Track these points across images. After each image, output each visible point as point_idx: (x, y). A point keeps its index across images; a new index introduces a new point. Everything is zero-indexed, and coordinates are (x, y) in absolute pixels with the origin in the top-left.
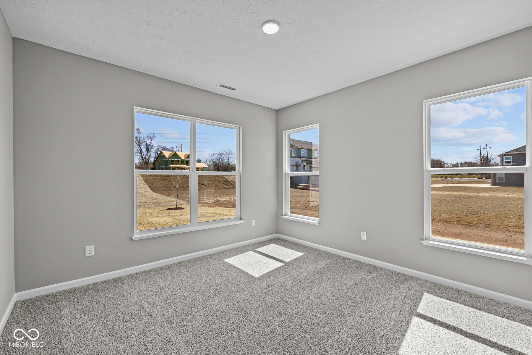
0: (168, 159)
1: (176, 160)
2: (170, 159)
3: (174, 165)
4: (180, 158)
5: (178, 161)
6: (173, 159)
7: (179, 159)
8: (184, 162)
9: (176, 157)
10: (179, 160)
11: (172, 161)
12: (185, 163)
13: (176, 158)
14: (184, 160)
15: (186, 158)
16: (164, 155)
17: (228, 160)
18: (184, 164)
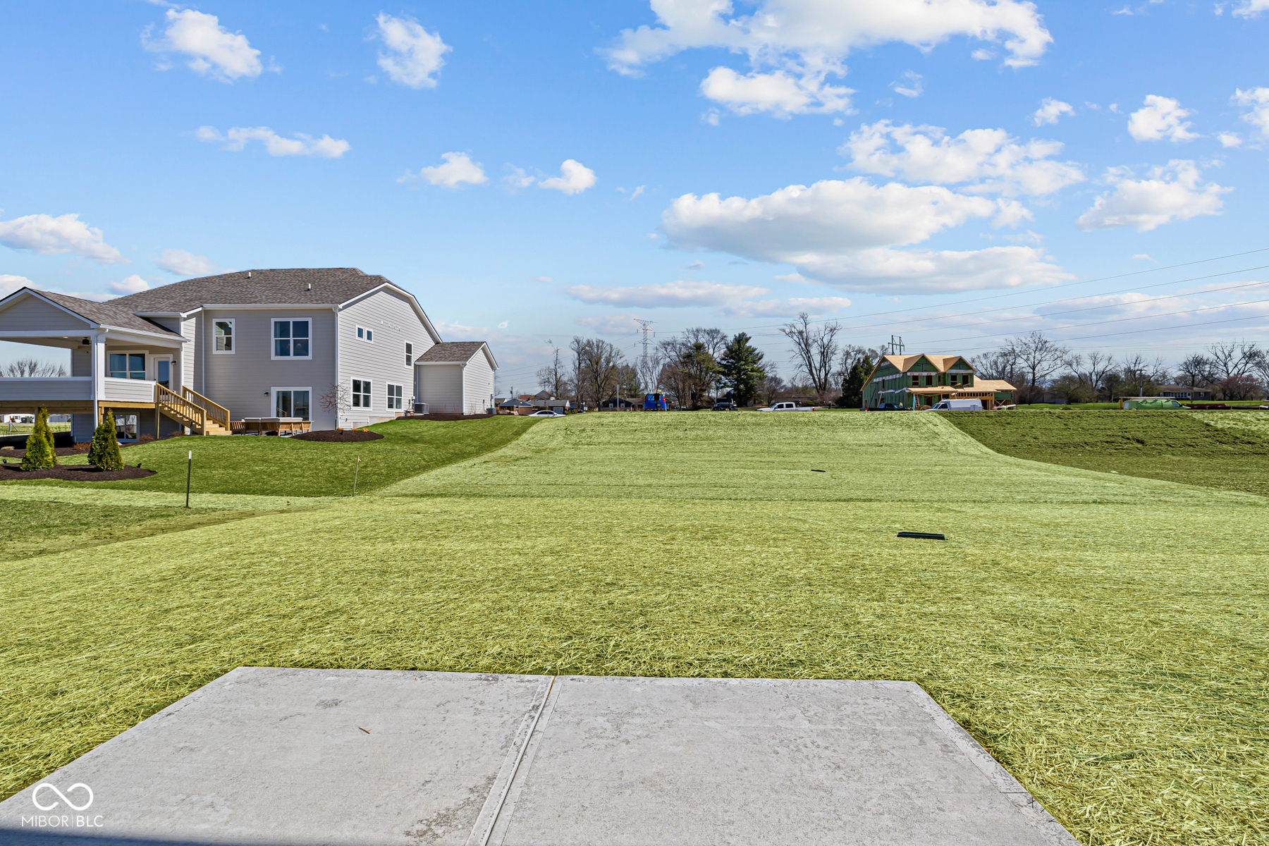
0: (905, 373)
1: (925, 374)
2: (908, 374)
3: (920, 387)
4: (936, 369)
5: (931, 376)
6: (916, 374)
7: (933, 371)
8: (944, 378)
9: (925, 367)
10: (933, 374)
11: (915, 378)
12: (949, 380)
13: (925, 371)
14: (944, 374)
15: (951, 368)
16: (891, 364)
17: (1034, 369)
18: (945, 384)
